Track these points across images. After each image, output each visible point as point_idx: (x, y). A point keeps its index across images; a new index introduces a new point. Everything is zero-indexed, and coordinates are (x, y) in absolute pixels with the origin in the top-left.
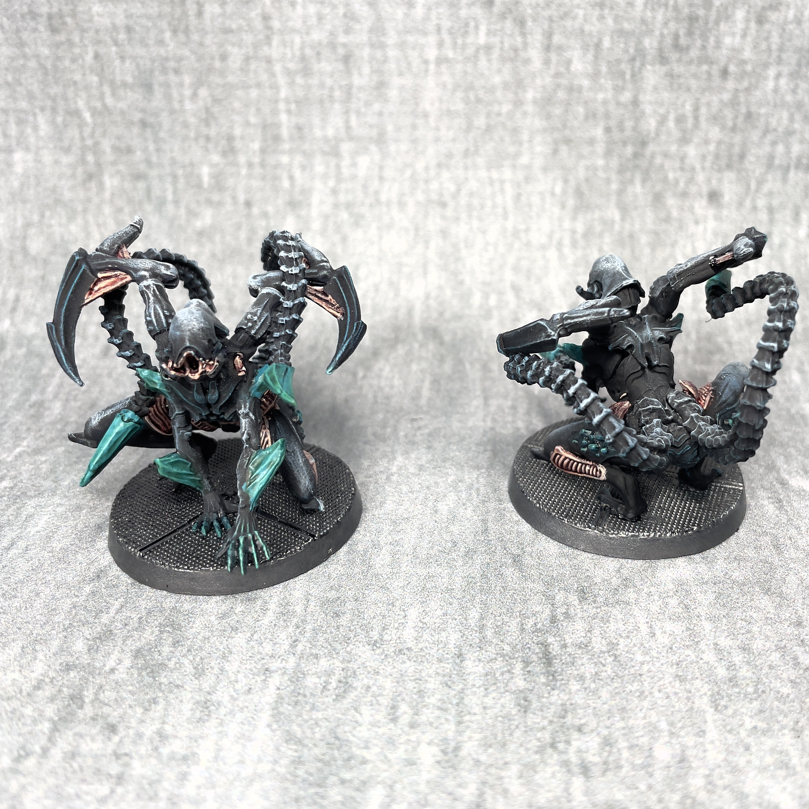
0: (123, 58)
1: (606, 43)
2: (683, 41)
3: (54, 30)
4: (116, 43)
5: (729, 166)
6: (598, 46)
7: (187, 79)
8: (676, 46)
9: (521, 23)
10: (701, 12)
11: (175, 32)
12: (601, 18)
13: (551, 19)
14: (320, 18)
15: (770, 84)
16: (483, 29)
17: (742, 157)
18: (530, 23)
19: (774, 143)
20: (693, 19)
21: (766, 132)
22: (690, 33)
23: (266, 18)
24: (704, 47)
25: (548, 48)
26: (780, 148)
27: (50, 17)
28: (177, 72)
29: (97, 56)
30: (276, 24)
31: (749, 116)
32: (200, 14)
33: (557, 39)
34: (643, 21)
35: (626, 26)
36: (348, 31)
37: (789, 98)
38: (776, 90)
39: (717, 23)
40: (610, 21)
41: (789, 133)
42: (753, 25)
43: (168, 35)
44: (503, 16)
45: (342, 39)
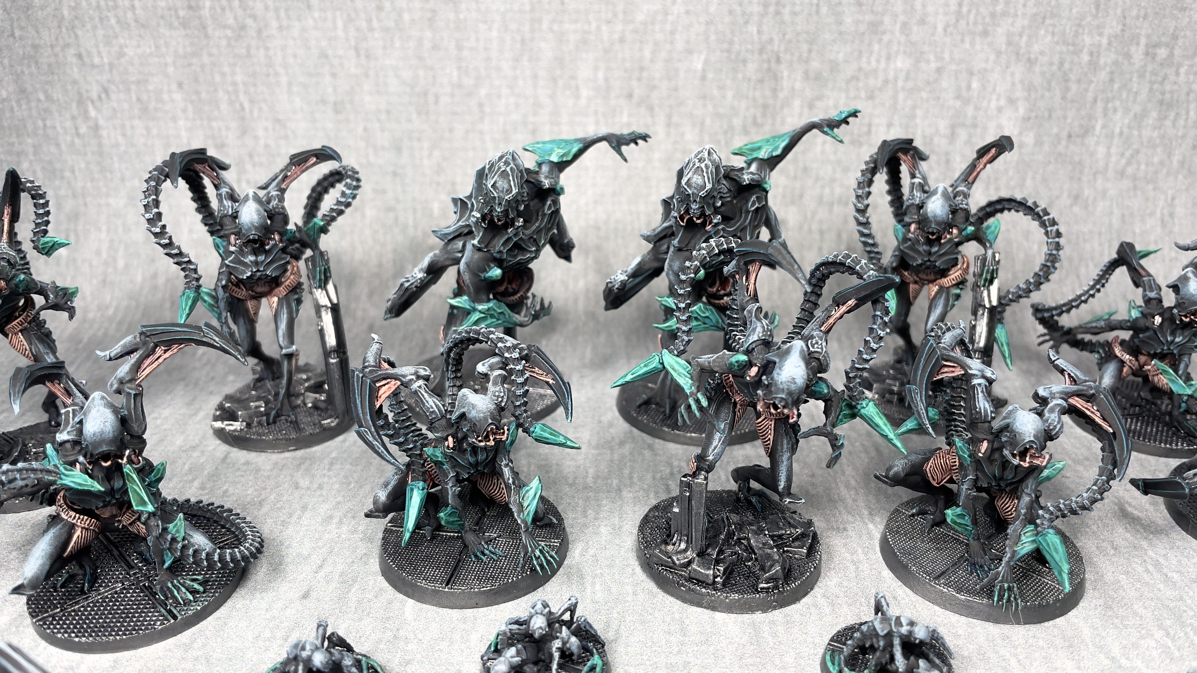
0: (383, 130)
1: (708, 122)
2: (759, 120)
3: (337, 112)
4: (379, 120)
5: (793, 203)
6: (702, 124)
7: (426, 145)
8: (755, 123)
9: (651, 109)
10: (771, 102)
11: (419, 113)
12: (705, 105)
13: (671, 107)
14: (517, 105)
15: (819, 148)
16: (626, 113)
17: (801, 196)
18: (657, 109)
19: (823, 187)
20: (765, 106)
21: (817, 179)
22: (764, 115)
23: (481, 105)
24: (773, 125)
25: (669, 125)
26: (827, 191)
27: (335, 104)
28: (419, 140)
29: (365, 129)
30: (487, 109)
31: (805, 169)
32: (437, 102)
33: (675, 119)
34: (733, 107)
35: (721, 111)
36: (535, 114)
37: (832, 157)
38: (823, 152)
39: (782, 108)
40: (710, 108)
41: (833, 180)
42: (806, 110)
43: (414, 116)
44: (639, 105)
45: (531, 119)
